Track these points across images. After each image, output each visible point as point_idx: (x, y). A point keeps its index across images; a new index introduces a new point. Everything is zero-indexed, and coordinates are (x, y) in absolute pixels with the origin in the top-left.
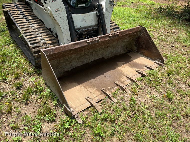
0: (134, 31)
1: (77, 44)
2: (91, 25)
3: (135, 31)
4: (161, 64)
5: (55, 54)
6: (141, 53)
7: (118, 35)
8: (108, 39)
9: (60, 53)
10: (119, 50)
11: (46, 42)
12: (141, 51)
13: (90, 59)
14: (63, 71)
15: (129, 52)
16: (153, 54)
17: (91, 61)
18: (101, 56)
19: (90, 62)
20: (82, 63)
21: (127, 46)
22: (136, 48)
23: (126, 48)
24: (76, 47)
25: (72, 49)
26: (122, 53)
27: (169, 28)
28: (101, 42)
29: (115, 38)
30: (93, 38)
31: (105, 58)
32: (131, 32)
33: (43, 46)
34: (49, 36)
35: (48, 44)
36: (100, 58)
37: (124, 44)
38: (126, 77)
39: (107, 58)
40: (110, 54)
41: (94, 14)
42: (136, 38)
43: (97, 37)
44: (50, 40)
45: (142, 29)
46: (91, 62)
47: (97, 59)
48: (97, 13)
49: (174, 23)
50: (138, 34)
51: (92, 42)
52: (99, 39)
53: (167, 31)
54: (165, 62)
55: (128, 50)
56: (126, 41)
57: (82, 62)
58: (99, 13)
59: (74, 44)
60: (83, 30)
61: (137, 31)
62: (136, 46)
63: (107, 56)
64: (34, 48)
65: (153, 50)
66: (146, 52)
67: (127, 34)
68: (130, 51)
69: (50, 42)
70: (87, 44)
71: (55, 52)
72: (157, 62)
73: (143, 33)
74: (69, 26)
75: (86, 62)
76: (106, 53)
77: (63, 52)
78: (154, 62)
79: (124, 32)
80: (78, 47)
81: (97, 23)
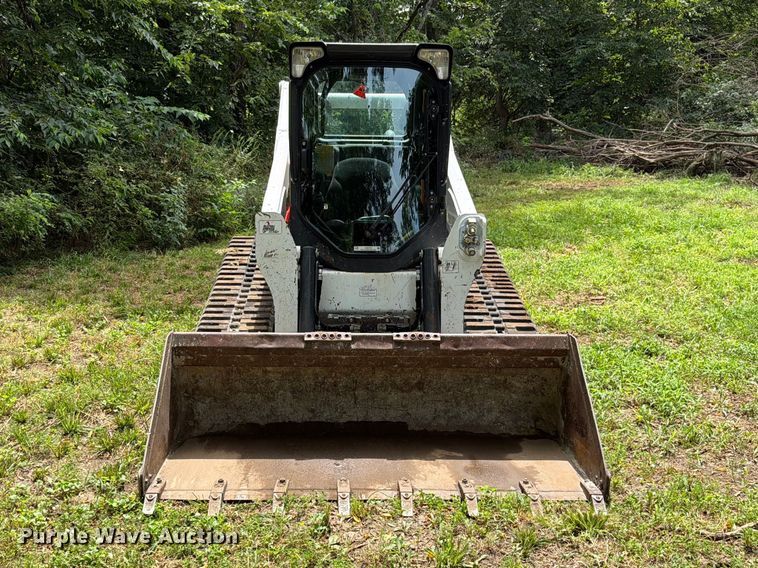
4: (595, 492)
5: (200, 349)
8: (390, 346)
9: (214, 350)
13: (345, 413)
14: (239, 420)
17: (349, 419)
18: (393, 416)
19: (342, 421)
20: (311, 415)
25: (251, 346)
31: (412, 426)
34: (259, 321)
36: (388, 419)
39: (417, 429)
40: (443, 422)
46: (349, 422)
57: (313, 411)
63: (426, 422)
68: (548, 434)
70: (303, 346)
71: (201, 345)
75: (326, 415)
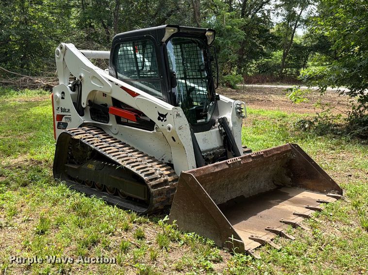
0: (282, 150)
1: (217, 166)
2: (215, 146)
3: (284, 150)
4: (339, 196)
6: (300, 187)
7: (262, 155)
8: (251, 160)
9: (201, 177)
10: (262, 184)
11: (162, 172)
12: (301, 183)
13: (225, 197)
15: (279, 187)
16: (321, 184)
17: (227, 200)
18: (238, 194)
19: (225, 201)
21: (273, 178)
22: (290, 179)
23: (273, 182)
24: (217, 170)
25: (212, 172)
26: (268, 189)
27: (333, 151)
28: (243, 164)
29: (259, 160)
30: (233, 159)
31: (246, 196)
32: (279, 152)
33: (160, 178)
34: (163, 165)
35: (166, 175)
36: (237, 196)
37: (268, 173)
38: (294, 214)
39: (249, 196)
41: (216, 131)
42: (286, 163)
43: (237, 158)
44: (166, 170)
45: (292, 148)
47: (234, 197)
48: (220, 130)
49: (338, 144)
50: (288, 156)
51: (233, 164)
52: (240, 160)
53: (331, 157)
54: (344, 193)
55: (277, 185)
56: (271, 168)
58: (224, 129)
59: (214, 166)
60: (208, 153)
61: (286, 150)
62: (288, 175)
64: (151, 180)
65: (320, 177)
66: (309, 183)
67: (274, 155)
68: (281, 185)
69: (168, 172)
70: (227, 167)
71: (197, 176)
72: (331, 194)
73: (296, 152)
74: (194, 148)
76: (245, 189)
77: (204, 175)
78: (327, 196)
79: (269, 151)
80: (218, 170)
81: (221, 145)
